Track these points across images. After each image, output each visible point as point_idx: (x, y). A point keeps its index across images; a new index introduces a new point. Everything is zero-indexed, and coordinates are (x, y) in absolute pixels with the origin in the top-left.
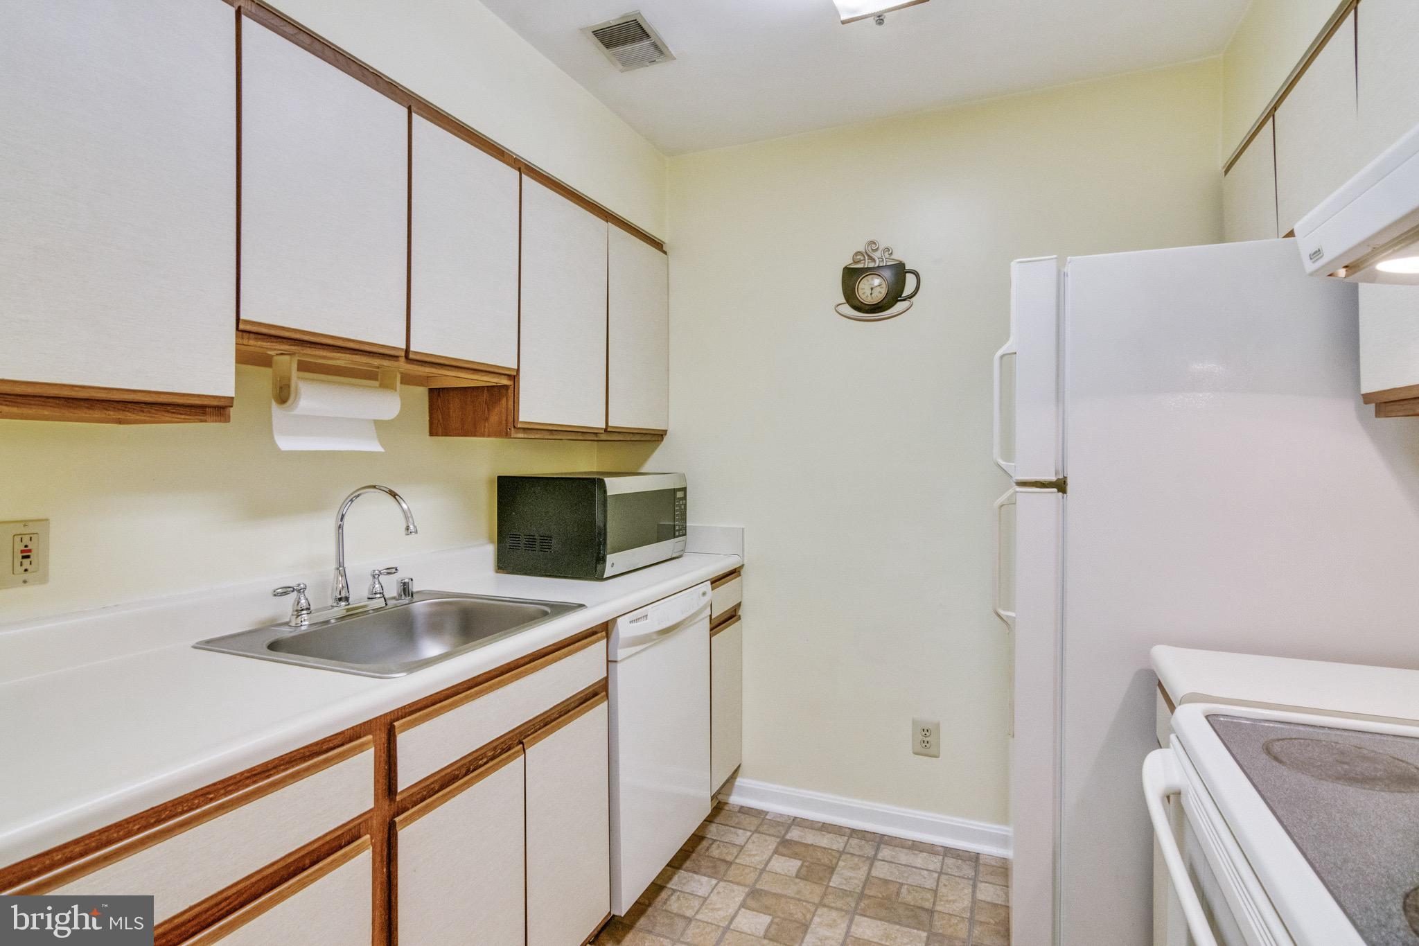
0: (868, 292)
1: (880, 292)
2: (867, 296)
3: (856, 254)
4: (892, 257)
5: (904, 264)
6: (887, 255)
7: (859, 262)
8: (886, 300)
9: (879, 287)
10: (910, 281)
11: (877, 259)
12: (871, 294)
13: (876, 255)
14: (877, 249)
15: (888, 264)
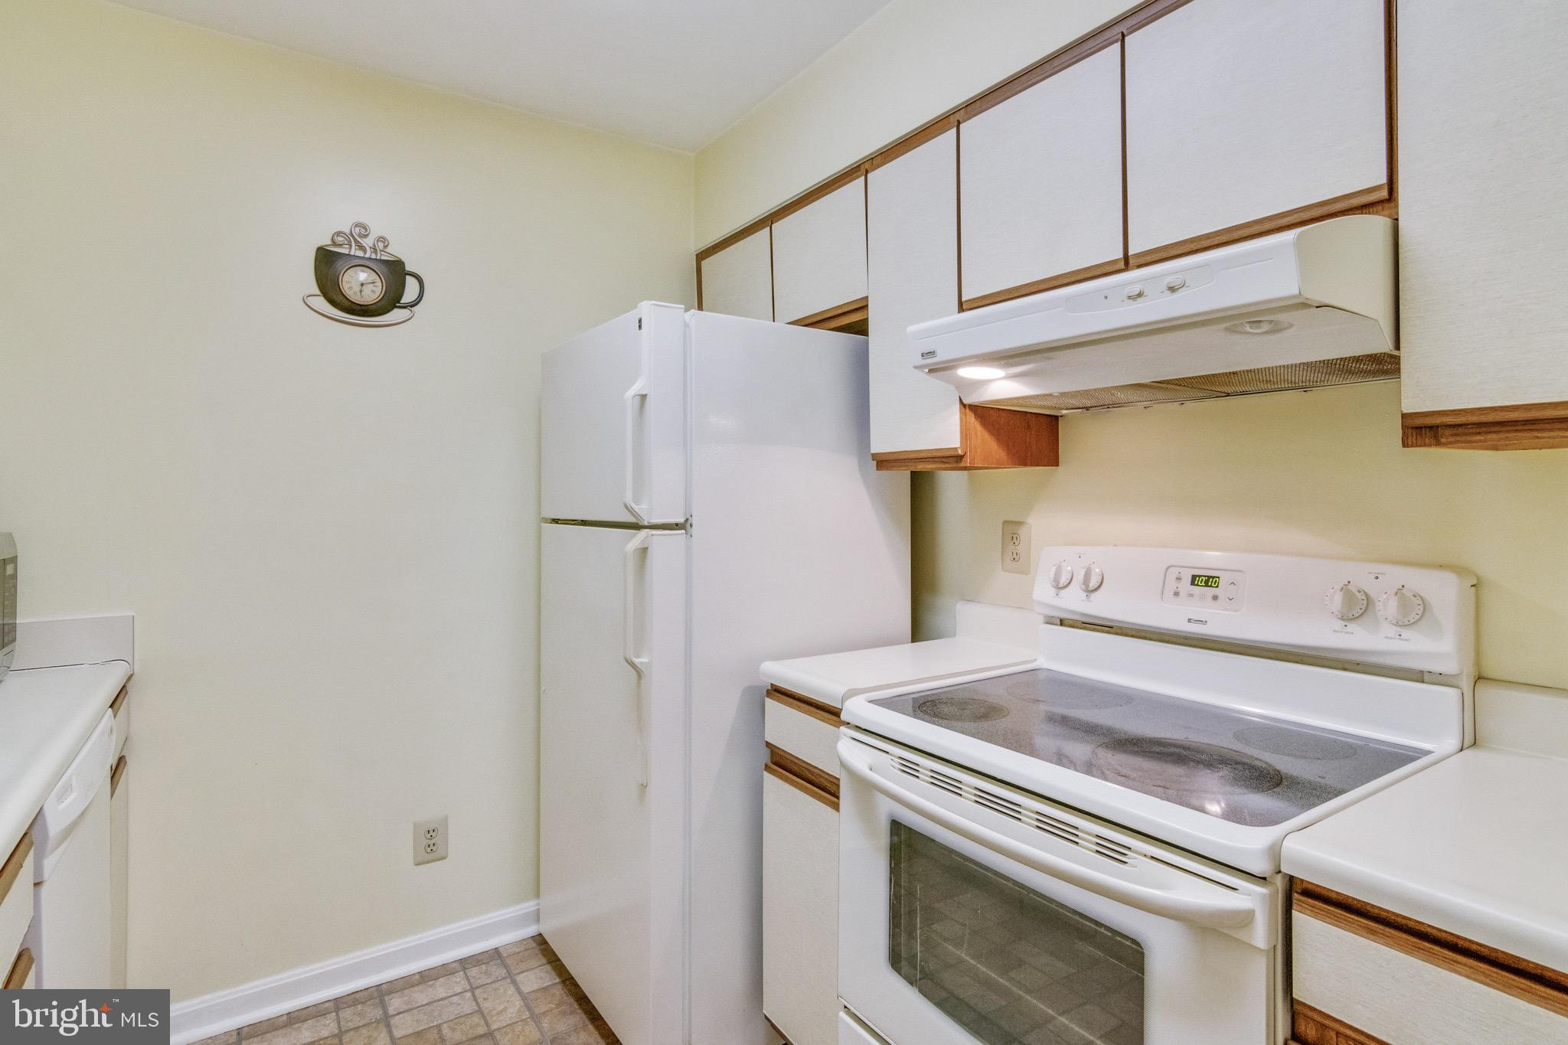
0: (357, 289)
1: (373, 291)
2: (355, 293)
3: (339, 234)
4: (386, 250)
5: (403, 263)
6: (381, 245)
7: (340, 245)
8: (383, 302)
9: (372, 285)
10: (411, 285)
11: (368, 248)
12: (361, 291)
13: (368, 242)
14: (366, 236)
15: (383, 258)
